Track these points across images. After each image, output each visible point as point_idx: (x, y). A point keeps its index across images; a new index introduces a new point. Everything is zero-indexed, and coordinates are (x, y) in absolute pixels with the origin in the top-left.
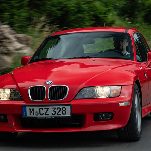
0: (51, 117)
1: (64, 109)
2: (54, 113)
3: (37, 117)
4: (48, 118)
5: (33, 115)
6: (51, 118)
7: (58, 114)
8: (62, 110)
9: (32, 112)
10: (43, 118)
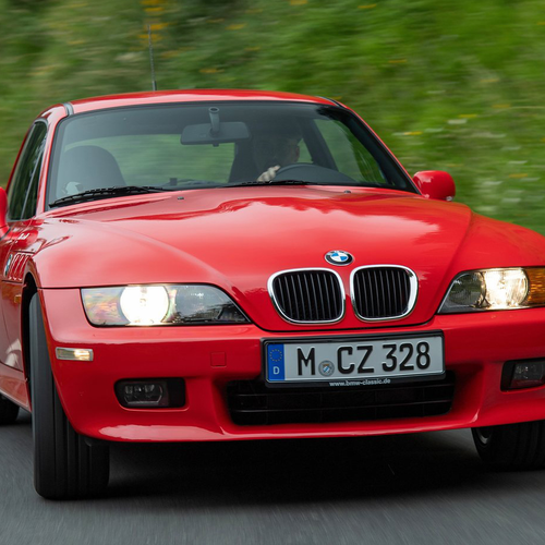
0: (379, 378)
1: (423, 349)
2: (389, 364)
3: (328, 382)
4: (370, 383)
5: (313, 373)
6: (379, 382)
7: (403, 368)
9: (306, 364)
10: (352, 384)
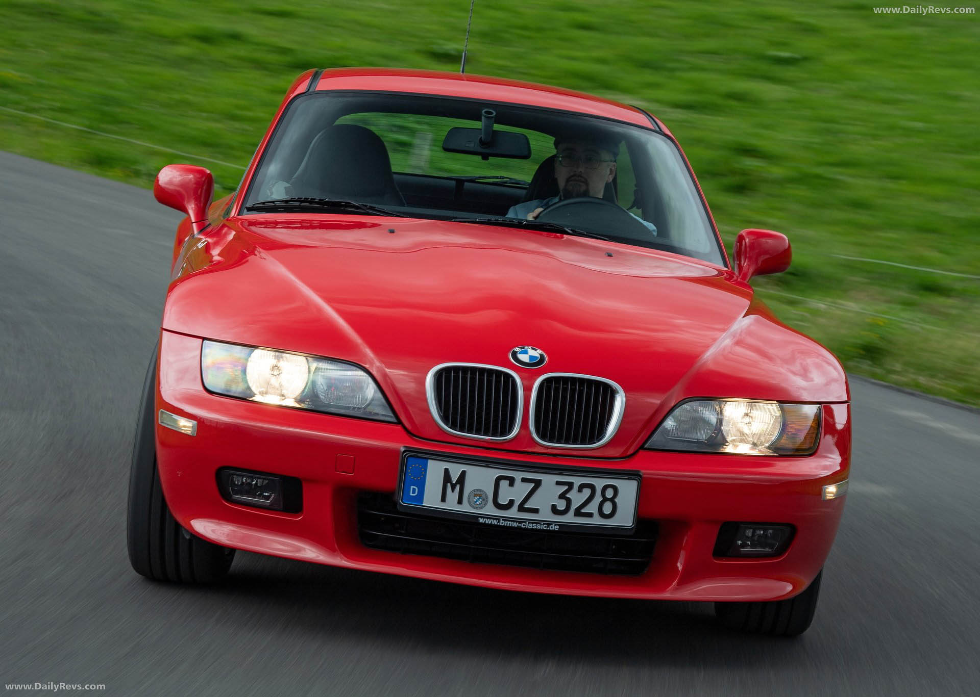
0: (545, 522)
1: (609, 493)
2: (561, 505)
3: (476, 517)
4: (530, 526)
5: (460, 502)
6: (544, 527)
7: (578, 513)
8: (598, 498)
9: (453, 490)
10: (508, 524)
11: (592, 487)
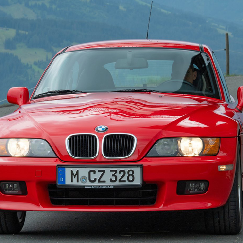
0: (108, 185)
1: (131, 173)
2: (113, 179)
3: (84, 186)
4: (103, 187)
5: (78, 181)
6: (108, 187)
7: (120, 181)
8: (127, 175)
9: (75, 177)
10: (95, 187)
11: (124, 171)
